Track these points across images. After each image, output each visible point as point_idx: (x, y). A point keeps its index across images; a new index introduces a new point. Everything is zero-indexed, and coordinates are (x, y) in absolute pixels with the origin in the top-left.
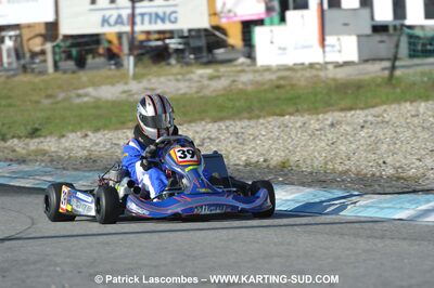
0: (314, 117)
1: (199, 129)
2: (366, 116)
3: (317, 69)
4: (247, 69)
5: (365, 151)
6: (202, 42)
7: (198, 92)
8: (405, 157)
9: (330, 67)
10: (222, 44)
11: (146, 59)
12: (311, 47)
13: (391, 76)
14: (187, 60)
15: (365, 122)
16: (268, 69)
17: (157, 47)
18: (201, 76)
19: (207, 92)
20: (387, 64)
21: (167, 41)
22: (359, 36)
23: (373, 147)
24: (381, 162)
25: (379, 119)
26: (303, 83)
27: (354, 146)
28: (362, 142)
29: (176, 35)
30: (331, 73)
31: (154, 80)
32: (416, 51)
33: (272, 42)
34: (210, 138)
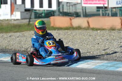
0: (6, 34)
2: (20, 34)
3: (9, 21)
5: (17, 43)
8: (28, 46)
9: (13, 20)
13: (29, 23)
15: (19, 36)
20: (28, 20)
22: (21, 12)
23: (20, 43)
24: (21, 47)
25: (23, 35)
26: (5, 25)
27: (15, 42)
28: (17, 41)
30: (13, 22)
32: (37, 17)
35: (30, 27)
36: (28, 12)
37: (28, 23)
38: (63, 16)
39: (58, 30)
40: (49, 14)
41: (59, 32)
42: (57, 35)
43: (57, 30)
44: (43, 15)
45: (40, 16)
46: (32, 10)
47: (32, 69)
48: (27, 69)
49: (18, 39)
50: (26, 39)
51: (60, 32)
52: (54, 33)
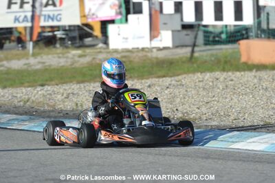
0: (140, 81)
1: (67, 88)
2: (171, 81)
3: (146, 52)
4: (103, 50)
5: (166, 102)
6: (76, 34)
7: (71, 65)
8: (190, 107)
9: (154, 50)
10: (90, 35)
11: (41, 44)
12: (143, 37)
13: (192, 57)
14: (66, 45)
15: (170, 85)
16: (116, 51)
17: (48, 37)
18: (74, 55)
19: (77, 65)
20: (189, 49)
21: (56, 33)
22: (173, 31)
23: (171, 100)
24: (175, 109)
26: (137, 60)
28: (165, 97)
29: (61, 29)
30: (155, 54)
31: (45, 57)
32: (209, 41)
33: (119, 34)
34: (73, 94)
35: (195, 65)
36: (188, 32)
37: (189, 55)
38: (269, 38)
39: (256, 71)
40: (238, 35)
41: (261, 75)
42: (256, 81)
43: (254, 71)
44: (224, 36)
45: (217, 39)
46: (199, 25)
47: (200, 159)
48: (189, 158)
49: (166, 92)
50: (186, 91)
51: (263, 74)
52: (249, 76)
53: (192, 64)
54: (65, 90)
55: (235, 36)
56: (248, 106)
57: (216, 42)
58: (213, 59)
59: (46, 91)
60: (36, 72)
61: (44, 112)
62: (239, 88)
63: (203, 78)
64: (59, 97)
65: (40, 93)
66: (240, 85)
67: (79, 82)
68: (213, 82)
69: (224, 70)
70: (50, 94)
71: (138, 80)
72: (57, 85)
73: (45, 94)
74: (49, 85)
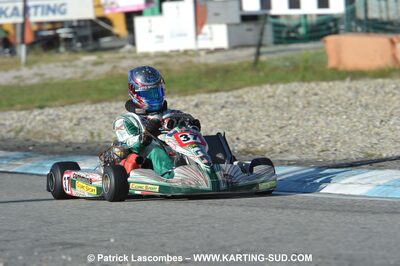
0: (183, 98)
2: (228, 97)
3: (190, 56)
4: (127, 55)
6: (88, 32)
7: (83, 77)
8: (256, 134)
9: (202, 53)
10: (108, 33)
11: (38, 48)
12: (184, 35)
13: (257, 62)
14: (74, 48)
15: (226, 102)
16: (146, 56)
17: (48, 37)
18: (86, 63)
19: (91, 77)
20: (253, 51)
21: (59, 31)
22: (229, 26)
23: (229, 125)
24: (235, 138)
25: (239, 100)
26: (176, 68)
27: (212, 124)
28: (220, 120)
29: (66, 25)
30: (204, 59)
31: (43, 66)
32: (280, 38)
33: (150, 31)
34: (86, 118)
35: (262, 74)
36: (251, 25)
37: (252, 59)
38: (368, 32)
39: (352, 80)
40: (322, 29)
41: (358, 86)
42: (350, 94)
43: (348, 80)
44: (302, 31)
45: (292, 35)
46: (266, 16)
47: (274, 210)
48: (258, 209)
49: (222, 113)
50: (251, 111)
51: (361, 84)
52: (340, 88)
53: (258, 72)
54: (75, 113)
55: (319, 31)
56: (341, 132)
57: (290, 40)
58: (287, 64)
59: (48, 115)
60: (32, 88)
61: (45, 145)
62: (326, 106)
63: (274, 92)
64: (66, 124)
65: (38, 118)
66: (328, 101)
67: (94, 102)
68: (288, 97)
69: (303, 79)
70: (53, 120)
71: (179, 96)
72: (63, 106)
73: (46, 119)
74: (50, 107)
